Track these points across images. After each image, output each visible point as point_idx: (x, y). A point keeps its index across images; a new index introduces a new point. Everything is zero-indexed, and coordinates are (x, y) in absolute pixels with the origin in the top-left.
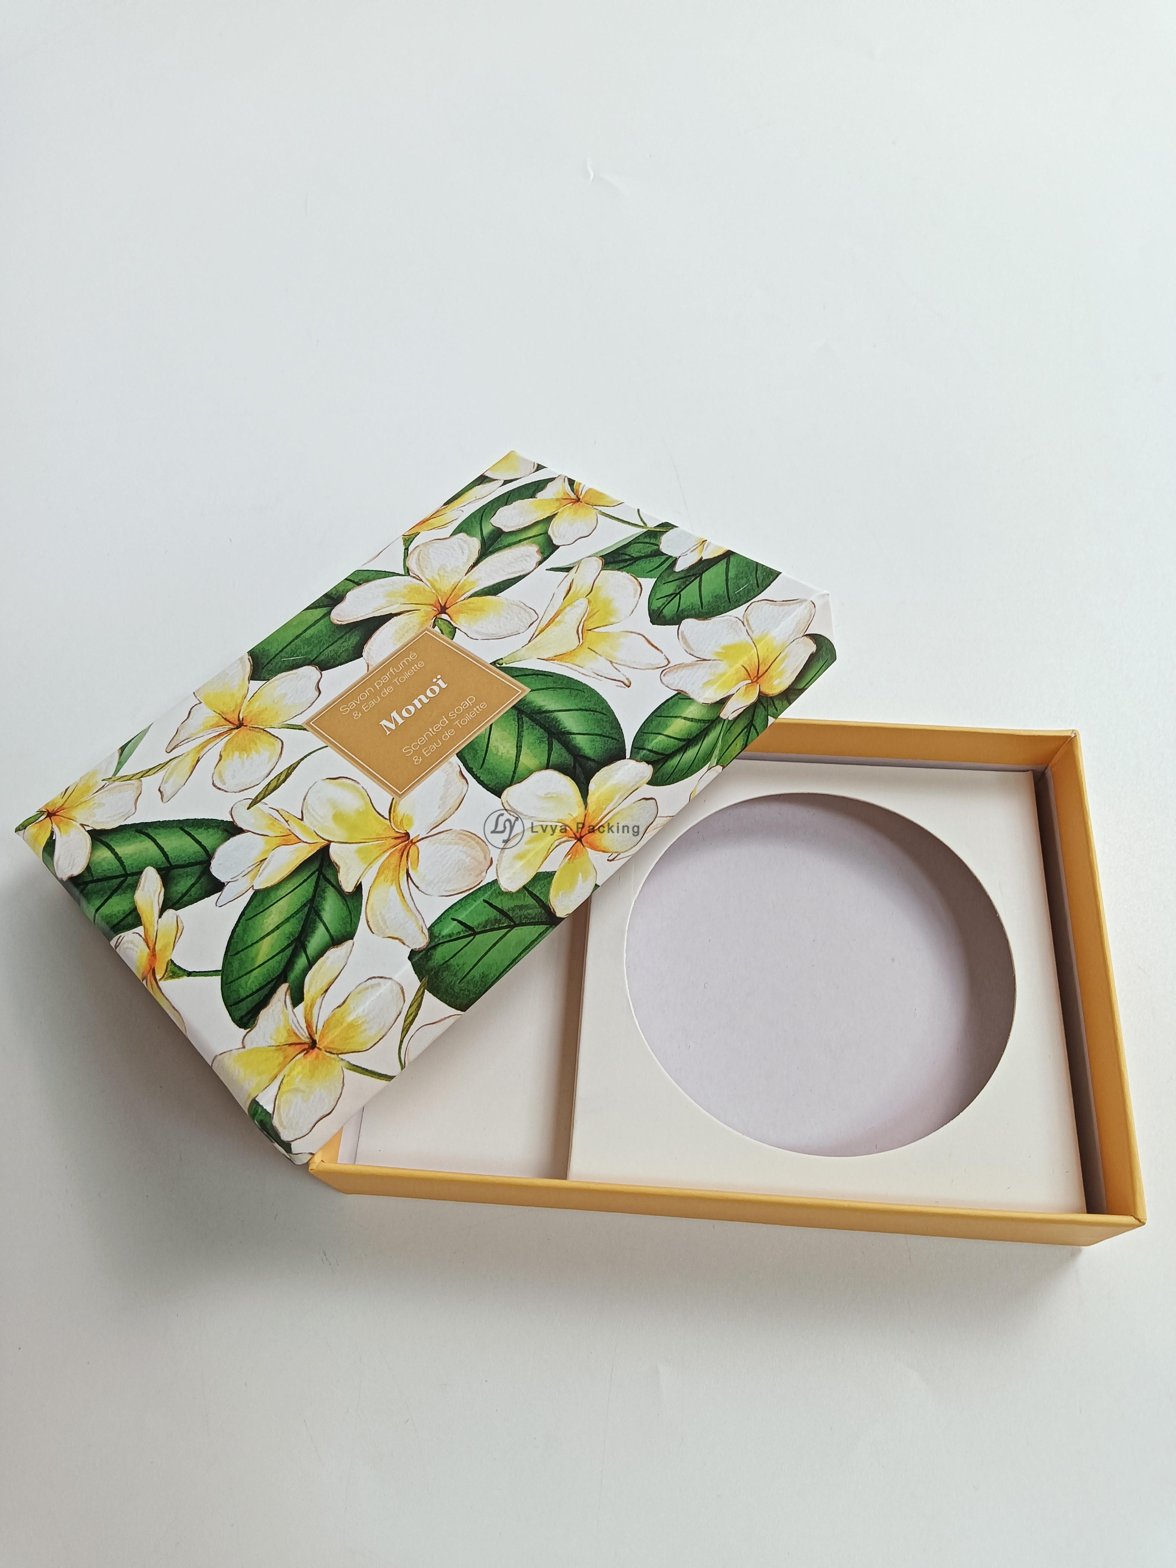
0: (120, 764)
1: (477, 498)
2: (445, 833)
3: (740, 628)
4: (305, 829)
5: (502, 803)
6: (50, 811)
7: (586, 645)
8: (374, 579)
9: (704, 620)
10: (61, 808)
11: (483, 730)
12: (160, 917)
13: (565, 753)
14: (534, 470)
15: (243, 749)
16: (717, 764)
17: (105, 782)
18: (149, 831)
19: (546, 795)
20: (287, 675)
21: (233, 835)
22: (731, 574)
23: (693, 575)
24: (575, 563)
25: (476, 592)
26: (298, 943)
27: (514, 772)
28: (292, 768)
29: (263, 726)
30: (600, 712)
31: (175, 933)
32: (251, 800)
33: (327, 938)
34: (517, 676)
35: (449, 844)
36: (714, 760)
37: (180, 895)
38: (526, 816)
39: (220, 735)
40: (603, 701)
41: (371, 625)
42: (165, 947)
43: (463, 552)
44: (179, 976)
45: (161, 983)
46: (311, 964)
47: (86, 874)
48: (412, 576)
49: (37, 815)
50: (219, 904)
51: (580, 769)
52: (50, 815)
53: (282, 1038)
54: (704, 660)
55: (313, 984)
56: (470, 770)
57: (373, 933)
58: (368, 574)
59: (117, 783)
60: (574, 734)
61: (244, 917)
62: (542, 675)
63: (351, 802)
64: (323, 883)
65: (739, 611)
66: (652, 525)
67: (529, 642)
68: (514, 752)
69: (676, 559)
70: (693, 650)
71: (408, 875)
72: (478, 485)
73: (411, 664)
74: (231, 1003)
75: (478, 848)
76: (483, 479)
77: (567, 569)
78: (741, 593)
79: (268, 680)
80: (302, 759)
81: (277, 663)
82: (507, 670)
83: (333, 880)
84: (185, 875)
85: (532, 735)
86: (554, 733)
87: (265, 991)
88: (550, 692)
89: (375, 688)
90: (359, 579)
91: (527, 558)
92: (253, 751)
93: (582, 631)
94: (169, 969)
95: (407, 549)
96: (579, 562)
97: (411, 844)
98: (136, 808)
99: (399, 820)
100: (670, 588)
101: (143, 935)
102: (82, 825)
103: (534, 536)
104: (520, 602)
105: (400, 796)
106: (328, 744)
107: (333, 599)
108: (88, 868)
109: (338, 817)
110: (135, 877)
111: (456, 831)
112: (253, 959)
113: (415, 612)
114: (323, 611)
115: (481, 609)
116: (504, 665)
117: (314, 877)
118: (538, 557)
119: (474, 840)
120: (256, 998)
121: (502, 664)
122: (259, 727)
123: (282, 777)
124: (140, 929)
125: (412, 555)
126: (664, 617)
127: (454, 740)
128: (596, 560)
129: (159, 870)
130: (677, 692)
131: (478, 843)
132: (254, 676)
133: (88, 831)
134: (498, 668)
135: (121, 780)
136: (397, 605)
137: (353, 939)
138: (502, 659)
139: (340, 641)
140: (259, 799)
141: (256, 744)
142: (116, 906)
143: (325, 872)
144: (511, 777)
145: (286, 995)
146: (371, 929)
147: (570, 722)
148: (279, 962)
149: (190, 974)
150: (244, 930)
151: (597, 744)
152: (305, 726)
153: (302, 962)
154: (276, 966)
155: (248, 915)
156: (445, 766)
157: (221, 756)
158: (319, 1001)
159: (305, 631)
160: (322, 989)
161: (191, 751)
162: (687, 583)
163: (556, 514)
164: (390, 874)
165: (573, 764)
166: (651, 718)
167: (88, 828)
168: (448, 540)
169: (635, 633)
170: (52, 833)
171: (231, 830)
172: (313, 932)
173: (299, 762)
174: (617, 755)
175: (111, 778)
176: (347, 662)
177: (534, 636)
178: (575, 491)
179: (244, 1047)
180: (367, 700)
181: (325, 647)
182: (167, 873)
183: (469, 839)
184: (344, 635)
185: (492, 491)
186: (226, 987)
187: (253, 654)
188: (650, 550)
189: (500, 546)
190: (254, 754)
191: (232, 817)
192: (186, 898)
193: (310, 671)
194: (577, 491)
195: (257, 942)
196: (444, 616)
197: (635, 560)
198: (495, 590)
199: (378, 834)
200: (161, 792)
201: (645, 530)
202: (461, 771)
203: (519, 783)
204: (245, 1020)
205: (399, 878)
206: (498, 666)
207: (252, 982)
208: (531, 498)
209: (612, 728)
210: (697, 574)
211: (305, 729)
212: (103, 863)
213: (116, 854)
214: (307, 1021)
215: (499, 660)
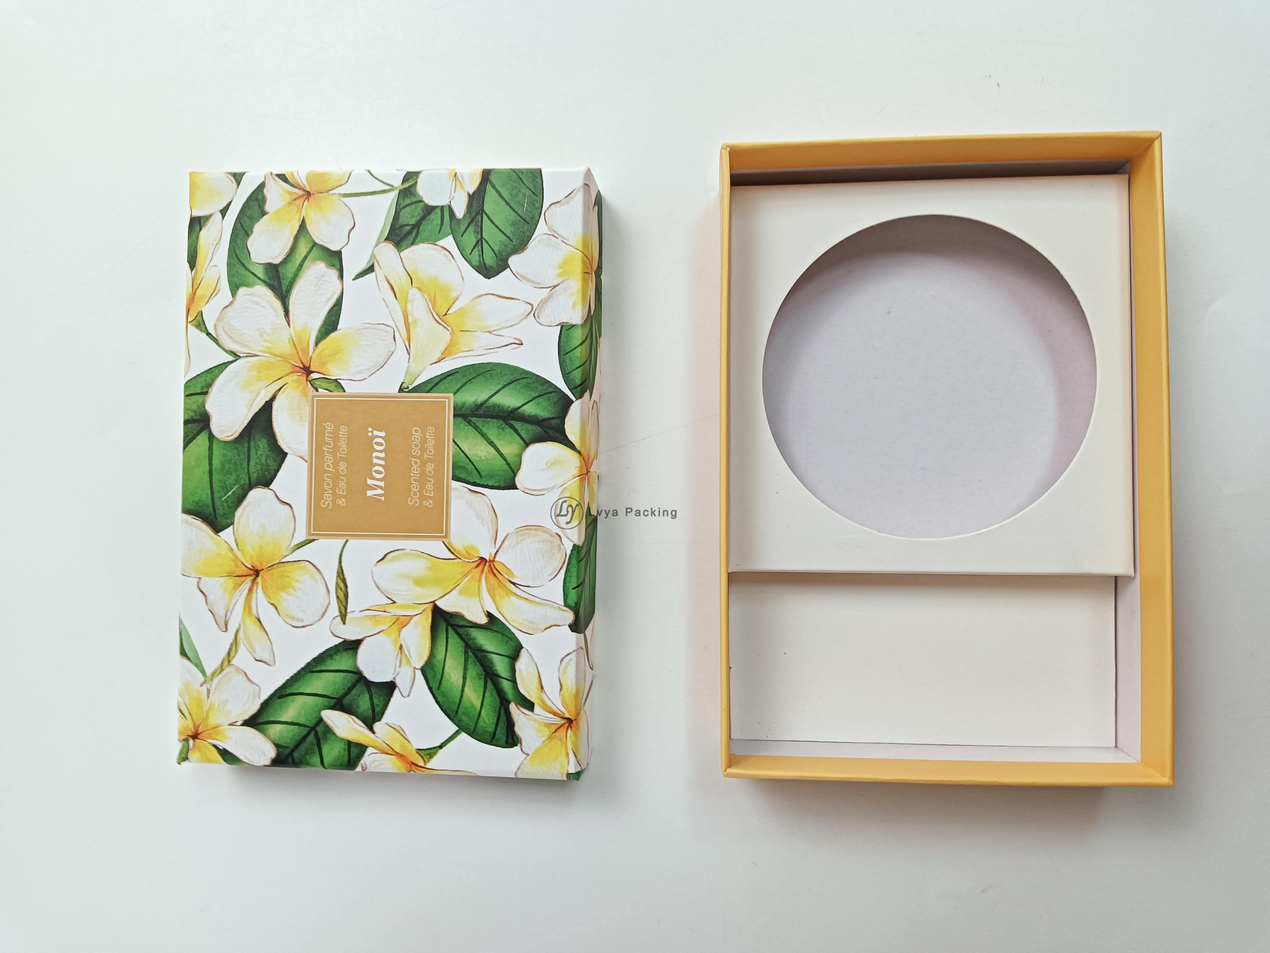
0: (198, 664)
1: (214, 244)
2: (507, 539)
3: (556, 243)
4: (402, 607)
5: (523, 492)
6: (190, 734)
7: (456, 330)
8: (214, 380)
9: (523, 252)
10: (197, 726)
11: (451, 448)
12: (374, 733)
13: (530, 426)
14: (236, 185)
15: (284, 587)
17: (205, 686)
18: (289, 691)
19: (546, 465)
20: (245, 509)
21: (357, 648)
22: (507, 196)
23: (477, 214)
24: (371, 259)
25: (317, 338)
26: (490, 676)
27: (508, 464)
28: (340, 574)
29: (275, 560)
30: (521, 379)
31: (398, 734)
32: (339, 617)
33: (506, 659)
34: (430, 389)
35: (518, 544)
37: (370, 711)
38: (549, 489)
39: (250, 590)
40: (515, 369)
41: (261, 421)
42: (403, 745)
43: (263, 307)
44: (435, 754)
45: (429, 766)
46: (514, 681)
47: (281, 750)
48: (243, 357)
49: (183, 744)
50: (406, 695)
51: (551, 431)
52: (195, 736)
53: (546, 732)
54: (556, 286)
55: (528, 690)
56: (476, 485)
57: (532, 634)
59: (216, 679)
60: (520, 407)
61: (433, 690)
62: (448, 376)
63: (417, 566)
64: (461, 630)
65: (542, 229)
66: (397, 183)
67: (409, 354)
68: (491, 450)
69: (449, 206)
70: (540, 284)
71: (514, 584)
72: (199, 230)
73: (334, 434)
74: (490, 739)
75: (540, 533)
76: (197, 222)
77: (370, 270)
78: (529, 209)
79: (232, 524)
80: (340, 562)
81: (221, 505)
82: (417, 390)
83: (467, 624)
84: (356, 697)
85: (491, 429)
86: (506, 417)
87: (503, 717)
88: (469, 386)
89: (329, 472)
90: (198, 389)
91: (324, 279)
92: (292, 583)
93: (441, 318)
94: (423, 755)
95: (208, 334)
96: (373, 256)
97: (492, 563)
98: (257, 685)
99: (465, 553)
100: (470, 238)
101: (376, 751)
102: (231, 725)
103: (309, 253)
104: (363, 323)
106: (346, 538)
107: (198, 422)
108: (277, 746)
109: (419, 582)
110: (321, 725)
111: (512, 533)
112: (473, 707)
113: (286, 388)
114: (201, 437)
115: (339, 351)
116: (411, 387)
117: (450, 631)
118: (334, 273)
119: (531, 529)
120: (502, 725)
121: (408, 388)
122: (274, 563)
124: (370, 750)
125: (221, 337)
126: (491, 267)
127: (438, 469)
128: (385, 246)
129: (333, 708)
130: (559, 327)
131: (536, 530)
132: (218, 529)
133: (242, 725)
134: (407, 392)
135: (217, 674)
136: (264, 391)
137: (523, 648)
138: (403, 383)
139: (252, 453)
140: (344, 612)
141: (289, 577)
142: (333, 751)
143: (454, 623)
144: (509, 469)
145: (519, 709)
146: (528, 634)
147: (509, 400)
148: (492, 695)
149: (441, 747)
150: (444, 695)
151: (543, 404)
152: (311, 538)
153: (506, 685)
154: (491, 698)
155: (434, 685)
156: (453, 494)
157: (272, 603)
158: (544, 696)
159: (209, 464)
160: (538, 689)
161: (243, 617)
162: (479, 224)
163: (303, 220)
164: (500, 592)
165: (542, 430)
166: (561, 359)
167: (239, 724)
168: (236, 303)
169: (482, 295)
170: (215, 746)
171: (351, 646)
172: (492, 663)
173: (340, 566)
174: (566, 404)
175: (205, 680)
176: (280, 467)
177: (408, 347)
178: (295, 185)
179: (528, 755)
180: (335, 485)
181: (245, 465)
182: (342, 706)
183: (528, 531)
184: (249, 445)
185: (220, 228)
186: (472, 733)
187: (190, 511)
188: (419, 209)
189: (289, 280)
190: (295, 585)
191: (340, 638)
192: (377, 710)
193: (257, 493)
194: (298, 185)
195: (461, 695)
196: (314, 376)
197: (416, 227)
198: (332, 325)
199: (461, 573)
200: (260, 661)
201: (397, 192)
202: (470, 490)
203: (519, 469)
204: (510, 740)
205: (509, 590)
206: (407, 390)
207: (487, 719)
208: (264, 216)
209: (542, 385)
210: (479, 212)
211: (313, 540)
212: (285, 734)
213: (285, 723)
214: (550, 713)
215: (402, 385)
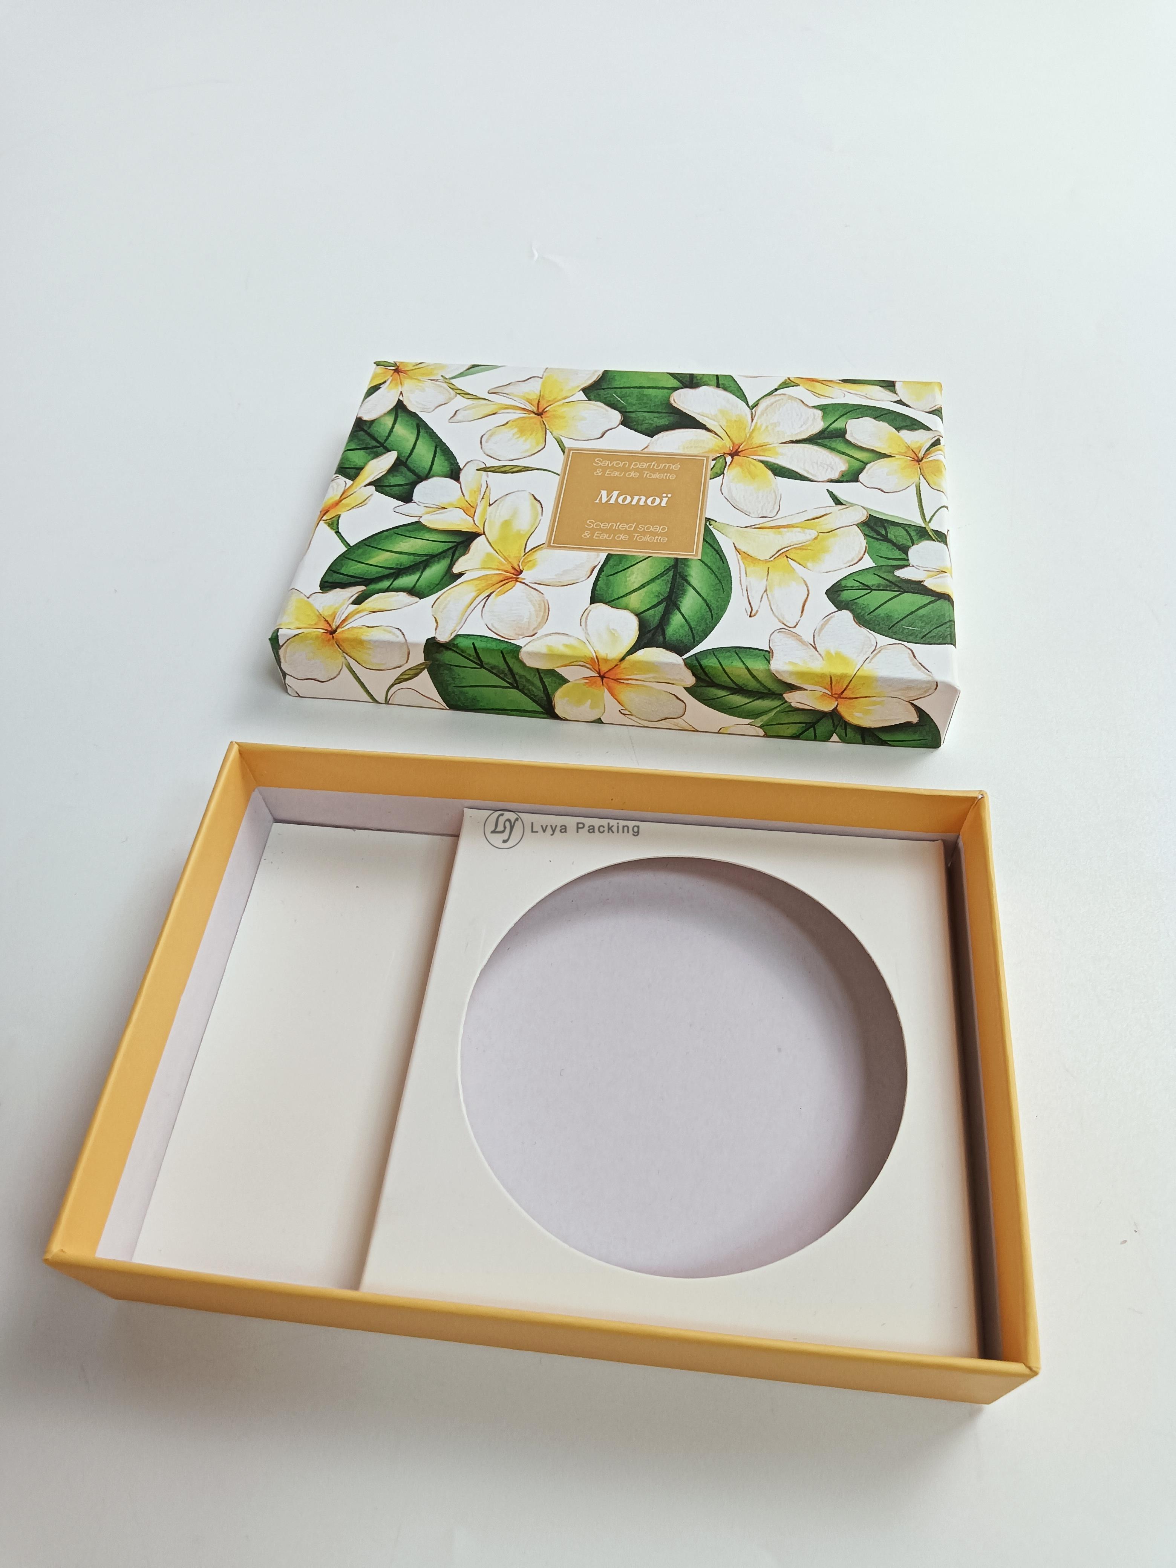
0: (461, 375)
1: (867, 396)
2: (538, 592)
3: (866, 652)
4: (484, 512)
5: (587, 609)
6: (400, 368)
7: (769, 564)
8: (731, 392)
9: (857, 623)
10: (405, 372)
11: (642, 554)
12: (365, 486)
13: (657, 618)
14: (928, 410)
15: (522, 431)
16: (760, 727)
17: (441, 378)
18: (422, 431)
19: (613, 629)
20: (601, 407)
21: (451, 478)
22: (921, 612)
23: (900, 587)
24: (849, 503)
25: (767, 462)
26: (398, 572)
27: (619, 598)
28: (526, 469)
29: (549, 426)
30: (712, 614)
31: (360, 502)
32: (484, 466)
33: (411, 585)
34: (707, 542)
35: (531, 601)
36: (759, 722)
37: (388, 484)
38: (587, 630)
39: (524, 409)
40: (723, 609)
41: (687, 421)
42: (347, 505)
43: (802, 426)
44: (332, 528)
45: (322, 522)
46: (387, 590)
47: (368, 424)
48: (752, 412)
49: (392, 363)
50: (396, 510)
51: (651, 635)
52: (397, 371)
53: (326, 614)
54: (815, 648)
55: (375, 601)
56: (601, 570)
57: (432, 607)
58: (732, 384)
59: (445, 385)
60: (680, 611)
61: (395, 530)
62: (720, 556)
63: (523, 523)
64: (450, 552)
65: (883, 640)
66: (933, 526)
67: (746, 527)
68: (636, 586)
69: (908, 565)
70: (819, 635)
71: (489, 596)
72: (881, 386)
73: (669, 471)
74: (333, 569)
75: (539, 620)
76: (890, 385)
77: (838, 502)
78: (906, 631)
79: (589, 400)
80: (538, 469)
81: (608, 394)
82: (707, 531)
83: (455, 557)
84: (403, 475)
85: (660, 587)
86: (671, 599)
87: (353, 580)
88: (707, 571)
89: (630, 465)
90: (723, 383)
91: (830, 469)
92: (525, 437)
93: (783, 553)
94: (333, 519)
95: (776, 390)
96: (852, 505)
97: (514, 580)
98: (433, 410)
99: (529, 560)
100: (872, 580)
101: (347, 487)
102: (401, 393)
103: (856, 459)
104: (781, 495)
105: (549, 546)
106: (561, 475)
107: (691, 382)
108: (373, 421)
109: (506, 524)
110: (384, 451)
111: (544, 597)
112: (370, 558)
113: (718, 439)
114: (675, 383)
115: (753, 476)
116: (711, 527)
117: (451, 545)
118: (835, 475)
119: (545, 612)
120: (345, 579)
121: (711, 525)
122: (546, 425)
123: (515, 470)
124: (349, 482)
125: (773, 397)
126: (839, 595)
127: (621, 544)
128: (863, 514)
129: (398, 459)
130: (769, 650)
131: (543, 617)
132: (585, 390)
133: (399, 399)
134: (706, 524)
135: (450, 385)
136: (716, 423)
137: (420, 599)
138: (716, 521)
139: (656, 415)
140: (489, 470)
141: (531, 435)
142: (357, 457)
143: (459, 547)
144: (613, 599)
145: (357, 593)
146: (434, 604)
147: (689, 603)
148: (377, 572)
149: (337, 532)
150: (387, 537)
151: (681, 631)
152: (566, 451)
153: (385, 584)
154: (374, 572)
155: (398, 531)
156: (593, 554)
157: (507, 423)
158: (366, 613)
159: (649, 388)
160: (374, 608)
161: (499, 404)
162: (888, 589)
163: (891, 456)
164: (483, 584)
165: (652, 628)
166: (731, 649)
167: (401, 398)
168: (806, 408)
169: (807, 587)
170: (385, 382)
171: (454, 473)
172: (410, 574)
173: (534, 469)
174: (679, 649)
175: (446, 379)
176: (640, 432)
177: (753, 527)
178: (928, 452)
179: (308, 598)
180: (616, 469)
181: (645, 410)
182: (399, 464)
183: (543, 610)
184: (664, 413)
185: (883, 400)
186: (343, 556)
187: (606, 376)
188: (904, 542)
189: (828, 444)
190: (523, 439)
191: (464, 466)
192: (387, 489)
193: (616, 416)
194: (928, 454)
195: (383, 550)
196: (729, 459)
197: (886, 539)
198: (779, 471)
199: (509, 556)
200: (455, 414)
201: (923, 525)
202: (595, 567)
203: (612, 607)
204: (327, 584)
205: (484, 591)
206: (708, 524)
207: (354, 568)
208: (896, 429)
209: (703, 631)
210: (902, 589)
211: (564, 452)
212: (382, 426)
213: (393, 427)
214: (346, 617)
215: (714, 520)
